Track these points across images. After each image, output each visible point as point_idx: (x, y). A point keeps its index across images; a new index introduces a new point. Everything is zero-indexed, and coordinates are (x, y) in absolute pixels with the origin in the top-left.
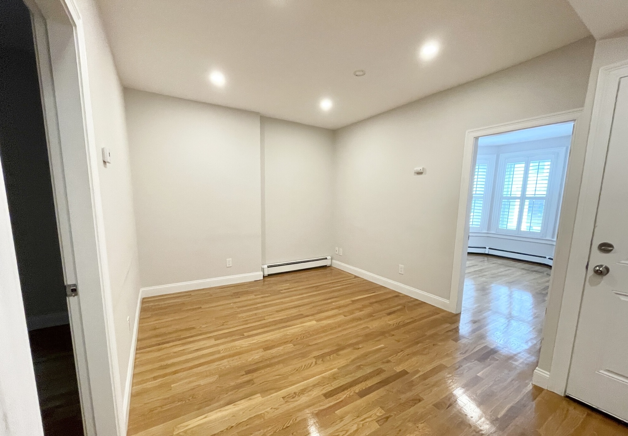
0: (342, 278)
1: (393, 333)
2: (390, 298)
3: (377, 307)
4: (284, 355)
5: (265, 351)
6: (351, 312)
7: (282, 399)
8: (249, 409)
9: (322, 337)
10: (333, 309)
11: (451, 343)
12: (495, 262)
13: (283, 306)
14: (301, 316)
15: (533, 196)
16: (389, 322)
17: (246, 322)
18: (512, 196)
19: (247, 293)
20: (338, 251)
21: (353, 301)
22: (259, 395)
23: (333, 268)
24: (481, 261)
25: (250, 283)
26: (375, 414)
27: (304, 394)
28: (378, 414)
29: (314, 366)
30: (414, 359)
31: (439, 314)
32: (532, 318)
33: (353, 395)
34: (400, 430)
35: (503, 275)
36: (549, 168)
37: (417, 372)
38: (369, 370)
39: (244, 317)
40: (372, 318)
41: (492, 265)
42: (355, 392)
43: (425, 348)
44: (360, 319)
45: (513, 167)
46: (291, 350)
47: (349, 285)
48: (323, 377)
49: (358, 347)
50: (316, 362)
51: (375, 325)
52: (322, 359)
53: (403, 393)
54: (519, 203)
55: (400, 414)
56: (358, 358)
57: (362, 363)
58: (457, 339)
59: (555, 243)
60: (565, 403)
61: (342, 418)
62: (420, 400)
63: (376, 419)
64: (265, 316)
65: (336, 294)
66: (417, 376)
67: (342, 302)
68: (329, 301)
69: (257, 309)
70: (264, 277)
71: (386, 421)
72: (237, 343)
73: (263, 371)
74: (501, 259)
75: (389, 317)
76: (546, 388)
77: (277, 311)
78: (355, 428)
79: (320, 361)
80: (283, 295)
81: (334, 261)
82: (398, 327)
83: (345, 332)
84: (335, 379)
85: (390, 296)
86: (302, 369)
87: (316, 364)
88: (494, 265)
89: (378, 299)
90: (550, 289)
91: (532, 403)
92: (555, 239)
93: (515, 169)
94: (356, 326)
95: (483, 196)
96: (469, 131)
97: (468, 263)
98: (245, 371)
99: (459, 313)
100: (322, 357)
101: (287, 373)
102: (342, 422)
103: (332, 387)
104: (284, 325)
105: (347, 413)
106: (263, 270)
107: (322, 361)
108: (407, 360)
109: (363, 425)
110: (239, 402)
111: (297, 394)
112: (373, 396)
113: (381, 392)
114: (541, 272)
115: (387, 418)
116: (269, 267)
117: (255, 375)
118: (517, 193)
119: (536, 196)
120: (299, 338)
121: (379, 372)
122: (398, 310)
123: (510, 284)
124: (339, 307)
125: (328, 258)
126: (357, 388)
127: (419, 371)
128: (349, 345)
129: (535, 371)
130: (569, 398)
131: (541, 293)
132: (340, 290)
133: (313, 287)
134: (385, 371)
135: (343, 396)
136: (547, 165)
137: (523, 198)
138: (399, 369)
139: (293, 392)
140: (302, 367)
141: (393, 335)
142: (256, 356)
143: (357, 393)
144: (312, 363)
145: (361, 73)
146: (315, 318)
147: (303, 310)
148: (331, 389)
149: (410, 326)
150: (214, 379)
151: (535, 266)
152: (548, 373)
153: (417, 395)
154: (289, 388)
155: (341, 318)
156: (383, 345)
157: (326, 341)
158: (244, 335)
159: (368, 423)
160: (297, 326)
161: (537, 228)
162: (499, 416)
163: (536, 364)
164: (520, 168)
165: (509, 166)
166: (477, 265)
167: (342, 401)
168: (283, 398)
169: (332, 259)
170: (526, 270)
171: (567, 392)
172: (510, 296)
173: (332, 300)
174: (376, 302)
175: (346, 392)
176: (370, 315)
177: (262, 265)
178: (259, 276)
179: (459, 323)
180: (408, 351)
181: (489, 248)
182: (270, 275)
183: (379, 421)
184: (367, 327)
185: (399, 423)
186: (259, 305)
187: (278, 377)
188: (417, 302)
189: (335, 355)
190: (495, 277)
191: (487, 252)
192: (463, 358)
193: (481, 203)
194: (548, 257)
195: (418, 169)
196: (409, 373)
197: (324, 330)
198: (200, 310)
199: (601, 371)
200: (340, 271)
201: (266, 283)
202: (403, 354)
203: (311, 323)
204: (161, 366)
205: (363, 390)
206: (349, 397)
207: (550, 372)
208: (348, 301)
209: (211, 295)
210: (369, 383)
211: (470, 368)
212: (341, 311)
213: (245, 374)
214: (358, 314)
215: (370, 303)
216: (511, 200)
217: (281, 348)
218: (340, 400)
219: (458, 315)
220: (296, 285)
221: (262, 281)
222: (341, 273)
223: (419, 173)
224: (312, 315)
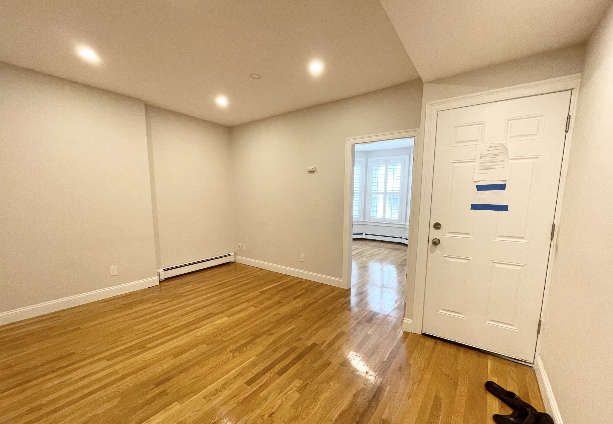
0: (247, 272)
1: (300, 314)
2: (294, 284)
3: (285, 293)
4: (198, 357)
5: (175, 358)
6: (261, 303)
7: (203, 400)
8: (167, 421)
9: (236, 331)
10: (242, 303)
11: (347, 312)
12: (370, 244)
13: (189, 309)
14: (211, 315)
15: (392, 191)
16: (296, 306)
17: (147, 333)
18: (378, 191)
19: (141, 302)
20: (241, 247)
21: (261, 292)
22: (176, 403)
23: (237, 264)
24: (361, 245)
25: (144, 290)
26: (295, 386)
27: (225, 388)
28: (298, 385)
29: (232, 359)
30: (321, 332)
31: (335, 291)
32: (397, 284)
33: (273, 376)
34: (317, 393)
35: (377, 255)
36: (400, 170)
37: (324, 341)
38: (284, 350)
39: (142, 328)
40: (280, 305)
41: (368, 248)
42: (274, 373)
43: (328, 321)
44: (270, 307)
45: (377, 169)
46: (204, 351)
47: (255, 278)
48: (243, 368)
49: (272, 333)
50: (233, 355)
51: (283, 310)
52: (239, 351)
53: (316, 362)
54: (383, 197)
55: (315, 379)
56: (273, 342)
57: (277, 346)
58: (350, 310)
59: (408, 227)
60: (422, 340)
61: (266, 399)
62: (329, 364)
63: (296, 390)
64: (168, 323)
65: (244, 288)
66: (324, 345)
67: (251, 295)
68: (238, 296)
69: (158, 316)
70: (160, 282)
71: (305, 388)
72: (139, 357)
73: (176, 378)
74: (375, 242)
75: (295, 301)
76: (411, 332)
77: (183, 315)
78: (279, 402)
79: (237, 354)
80: (188, 297)
81: (237, 257)
82: (304, 308)
83: (257, 322)
84: (255, 366)
85: (294, 282)
86: (220, 365)
87: (234, 357)
88: (370, 247)
89: (284, 287)
90: (407, 261)
91: (403, 344)
92: (408, 223)
93: (379, 171)
94: (267, 314)
95: (358, 191)
96: (348, 138)
97: (354, 247)
98: (155, 384)
99: (350, 289)
100: (239, 350)
101: (204, 373)
102: (267, 402)
103: (253, 374)
104: (193, 327)
105: (269, 393)
106: (159, 274)
107: (239, 353)
108: (315, 334)
109: (286, 398)
110: (152, 418)
111: (219, 389)
112: (291, 371)
113: (298, 366)
114: (400, 249)
115: (305, 386)
116: (165, 270)
117: (168, 384)
118: (382, 190)
119: (394, 191)
120: (212, 337)
121: (294, 349)
122: (302, 294)
123: (382, 260)
124: (248, 300)
125: (231, 254)
126: (276, 369)
127: (326, 341)
128: (264, 333)
129: (404, 320)
130: (424, 335)
131: (402, 265)
132: (248, 284)
133: (220, 285)
134: (297, 348)
135: (263, 380)
136: (398, 167)
137: (385, 193)
138: (309, 343)
139: (214, 389)
140: (220, 363)
141: (301, 316)
142: (167, 365)
143: (276, 373)
144: (229, 357)
145: (258, 77)
146: (226, 315)
147: (211, 309)
148: (252, 376)
149: (314, 305)
150: (116, 403)
151: (397, 245)
152: (411, 320)
153: (326, 360)
154: (209, 387)
155: (252, 309)
156: (293, 326)
157: (240, 334)
158: (146, 347)
159: (290, 395)
160: (208, 325)
161: (395, 217)
162: (385, 360)
163: (404, 316)
164: (382, 169)
165: (375, 168)
166: (359, 248)
167: (264, 384)
168: (204, 398)
169: (235, 255)
170: (390, 248)
171: (423, 331)
172: (382, 270)
173: (242, 294)
174: (283, 290)
175: (266, 374)
176: (279, 302)
177: (157, 269)
178: (154, 281)
179: (350, 296)
180: (315, 327)
181: (365, 234)
182: (167, 279)
183: (299, 390)
184: (278, 314)
185: (316, 386)
186: (159, 313)
187: (195, 380)
188: (317, 284)
189: (251, 344)
190: (372, 256)
191: (364, 238)
192: (357, 322)
193: (358, 198)
194: (403, 238)
195: (311, 168)
196: (318, 344)
197: (238, 323)
198: (80, 331)
199: (440, 311)
200: (245, 266)
201: (163, 288)
202: (311, 330)
203: (222, 321)
204: (31, 409)
205: (281, 369)
206: (270, 379)
207: (412, 319)
208: (257, 293)
209: (91, 312)
210: (287, 361)
211: (362, 330)
212: (251, 304)
213: (155, 387)
214: (268, 303)
215: (278, 292)
216: (378, 195)
217: (194, 351)
218: (262, 383)
219: (349, 290)
220: (199, 285)
221: (159, 286)
222: (245, 267)
223: (312, 172)
224: (222, 312)
